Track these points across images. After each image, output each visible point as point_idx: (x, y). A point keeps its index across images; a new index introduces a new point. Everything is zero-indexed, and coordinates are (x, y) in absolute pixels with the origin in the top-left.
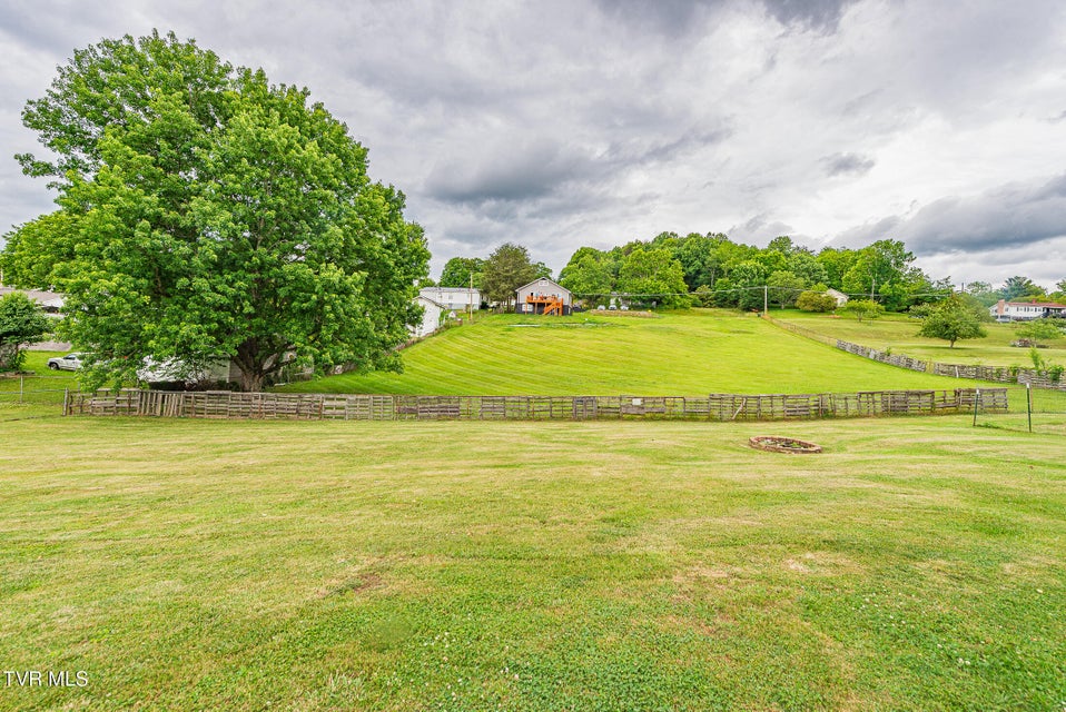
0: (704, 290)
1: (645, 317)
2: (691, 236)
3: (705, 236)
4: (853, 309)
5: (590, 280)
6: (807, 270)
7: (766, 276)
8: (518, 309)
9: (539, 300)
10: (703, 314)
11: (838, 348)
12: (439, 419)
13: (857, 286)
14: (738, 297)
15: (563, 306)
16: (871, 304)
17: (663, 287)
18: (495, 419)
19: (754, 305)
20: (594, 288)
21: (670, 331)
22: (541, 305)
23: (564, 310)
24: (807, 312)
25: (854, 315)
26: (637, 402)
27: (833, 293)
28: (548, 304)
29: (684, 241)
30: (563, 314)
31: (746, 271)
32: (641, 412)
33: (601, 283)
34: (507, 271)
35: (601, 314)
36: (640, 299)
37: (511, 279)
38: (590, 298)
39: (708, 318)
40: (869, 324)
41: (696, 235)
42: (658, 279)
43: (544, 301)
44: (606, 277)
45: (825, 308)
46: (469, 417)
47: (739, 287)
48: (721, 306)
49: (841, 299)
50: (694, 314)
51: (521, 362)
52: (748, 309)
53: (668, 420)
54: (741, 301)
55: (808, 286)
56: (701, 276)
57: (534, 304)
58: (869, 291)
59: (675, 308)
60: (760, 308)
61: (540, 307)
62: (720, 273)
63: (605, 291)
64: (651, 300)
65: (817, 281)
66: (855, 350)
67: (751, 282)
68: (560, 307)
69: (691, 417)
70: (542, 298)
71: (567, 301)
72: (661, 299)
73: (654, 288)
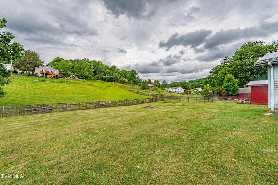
0: (98, 76)
1: (83, 81)
2: (94, 61)
3: (97, 61)
4: (129, 83)
5: (64, 68)
6: (120, 74)
7: (112, 74)
8: (35, 75)
9: (46, 73)
10: (98, 82)
11: (129, 91)
12: (42, 113)
13: (129, 78)
14: (106, 78)
15: (56, 76)
16: (132, 82)
17: (88, 73)
18: (68, 111)
19: (110, 81)
20: (65, 71)
21: (93, 86)
22: (47, 74)
23: (57, 77)
24: (121, 83)
25: (129, 84)
26: (110, 102)
27: (125, 79)
28: (50, 74)
29: (92, 62)
30: (56, 78)
31: (108, 72)
32: (111, 105)
33: (68, 70)
34: (30, 60)
35: (69, 79)
36: (81, 76)
37: (32, 64)
38: (64, 74)
39: (101, 83)
40: (132, 86)
41: (95, 61)
42: (86, 71)
43: (48, 73)
44: (69, 68)
45: (124, 82)
46: (56, 111)
47: (107, 76)
48: (102, 80)
49: (126, 81)
50: (96, 81)
51: (48, 93)
52: (108, 81)
53: (116, 106)
54: (107, 79)
55: (121, 77)
56: (96, 72)
57: (43, 74)
58: (131, 80)
59: (91, 79)
60: (112, 81)
61: (46, 75)
62: (101, 72)
63: (69, 72)
64: (84, 77)
65: (122, 76)
66: (133, 91)
67: (109, 75)
68: (55, 76)
69: (121, 105)
70: (48, 72)
71: (58, 74)
72: (87, 77)
73: (85, 74)
